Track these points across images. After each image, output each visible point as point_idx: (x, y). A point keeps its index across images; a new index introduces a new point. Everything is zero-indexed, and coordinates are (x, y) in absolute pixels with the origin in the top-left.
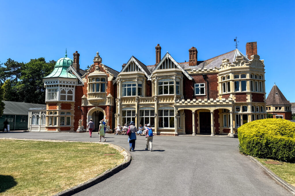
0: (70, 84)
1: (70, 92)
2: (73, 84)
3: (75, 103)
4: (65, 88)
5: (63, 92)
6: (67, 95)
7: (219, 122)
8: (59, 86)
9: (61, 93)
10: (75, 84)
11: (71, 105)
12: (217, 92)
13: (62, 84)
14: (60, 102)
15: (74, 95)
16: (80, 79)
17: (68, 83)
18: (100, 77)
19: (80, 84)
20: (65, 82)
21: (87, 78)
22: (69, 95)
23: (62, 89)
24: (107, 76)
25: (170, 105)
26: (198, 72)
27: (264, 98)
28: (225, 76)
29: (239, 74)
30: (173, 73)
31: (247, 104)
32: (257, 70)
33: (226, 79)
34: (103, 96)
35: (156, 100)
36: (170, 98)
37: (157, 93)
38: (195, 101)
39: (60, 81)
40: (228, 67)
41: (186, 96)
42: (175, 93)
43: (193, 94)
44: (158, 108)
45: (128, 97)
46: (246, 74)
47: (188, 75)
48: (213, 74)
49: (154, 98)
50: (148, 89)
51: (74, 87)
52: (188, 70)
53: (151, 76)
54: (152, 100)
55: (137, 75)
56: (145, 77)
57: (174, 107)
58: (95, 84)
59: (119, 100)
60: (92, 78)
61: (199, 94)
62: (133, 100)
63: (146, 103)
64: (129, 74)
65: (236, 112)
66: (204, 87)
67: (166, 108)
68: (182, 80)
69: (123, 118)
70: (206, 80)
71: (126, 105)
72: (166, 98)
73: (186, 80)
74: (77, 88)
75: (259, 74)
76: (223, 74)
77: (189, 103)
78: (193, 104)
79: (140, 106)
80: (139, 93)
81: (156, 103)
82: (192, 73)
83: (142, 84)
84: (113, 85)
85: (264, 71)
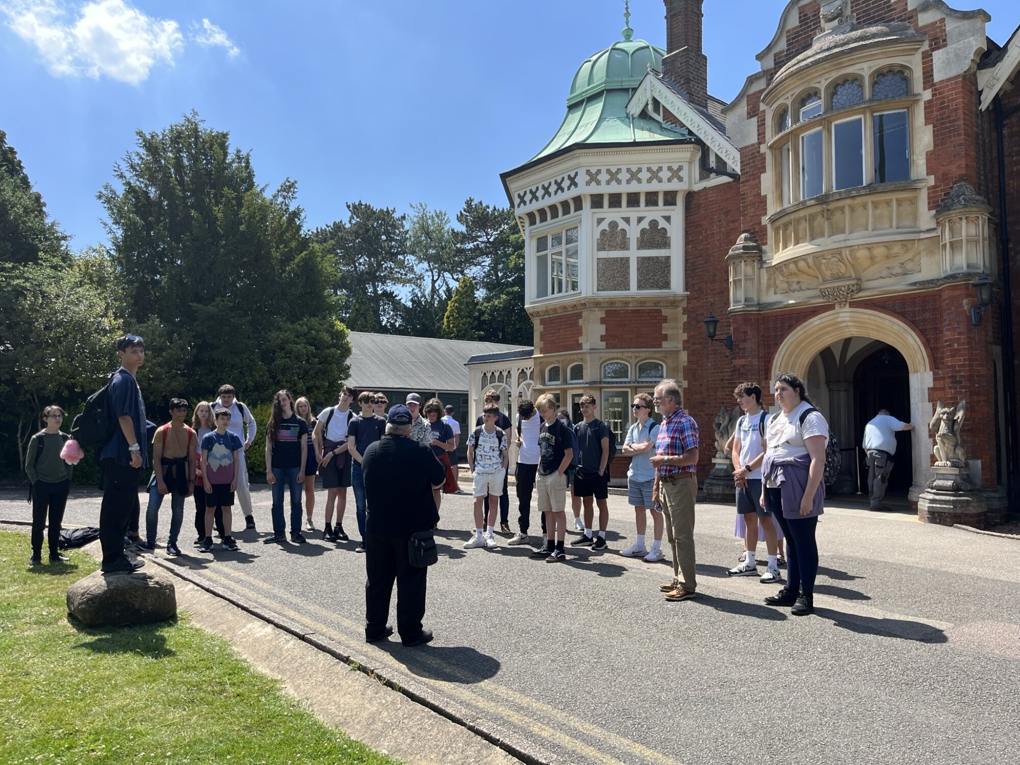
0: (649, 181)
1: (654, 236)
2: (669, 180)
3: (685, 304)
4: (625, 210)
5: (612, 238)
6: (634, 254)
8: (587, 204)
9: (601, 248)
10: (680, 179)
11: (665, 320)
13: (606, 189)
14: (597, 304)
15: (676, 253)
16: (708, 143)
17: (639, 181)
18: (865, 65)
19: (713, 175)
20: (619, 176)
21: (762, 107)
22: (649, 258)
23: (603, 219)
24: (925, 47)
34: (899, 216)
39: (594, 170)
51: (675, 203)
58: (830, 132)
60: (799, 90)
74: (699, 206)
84: (984, 114)
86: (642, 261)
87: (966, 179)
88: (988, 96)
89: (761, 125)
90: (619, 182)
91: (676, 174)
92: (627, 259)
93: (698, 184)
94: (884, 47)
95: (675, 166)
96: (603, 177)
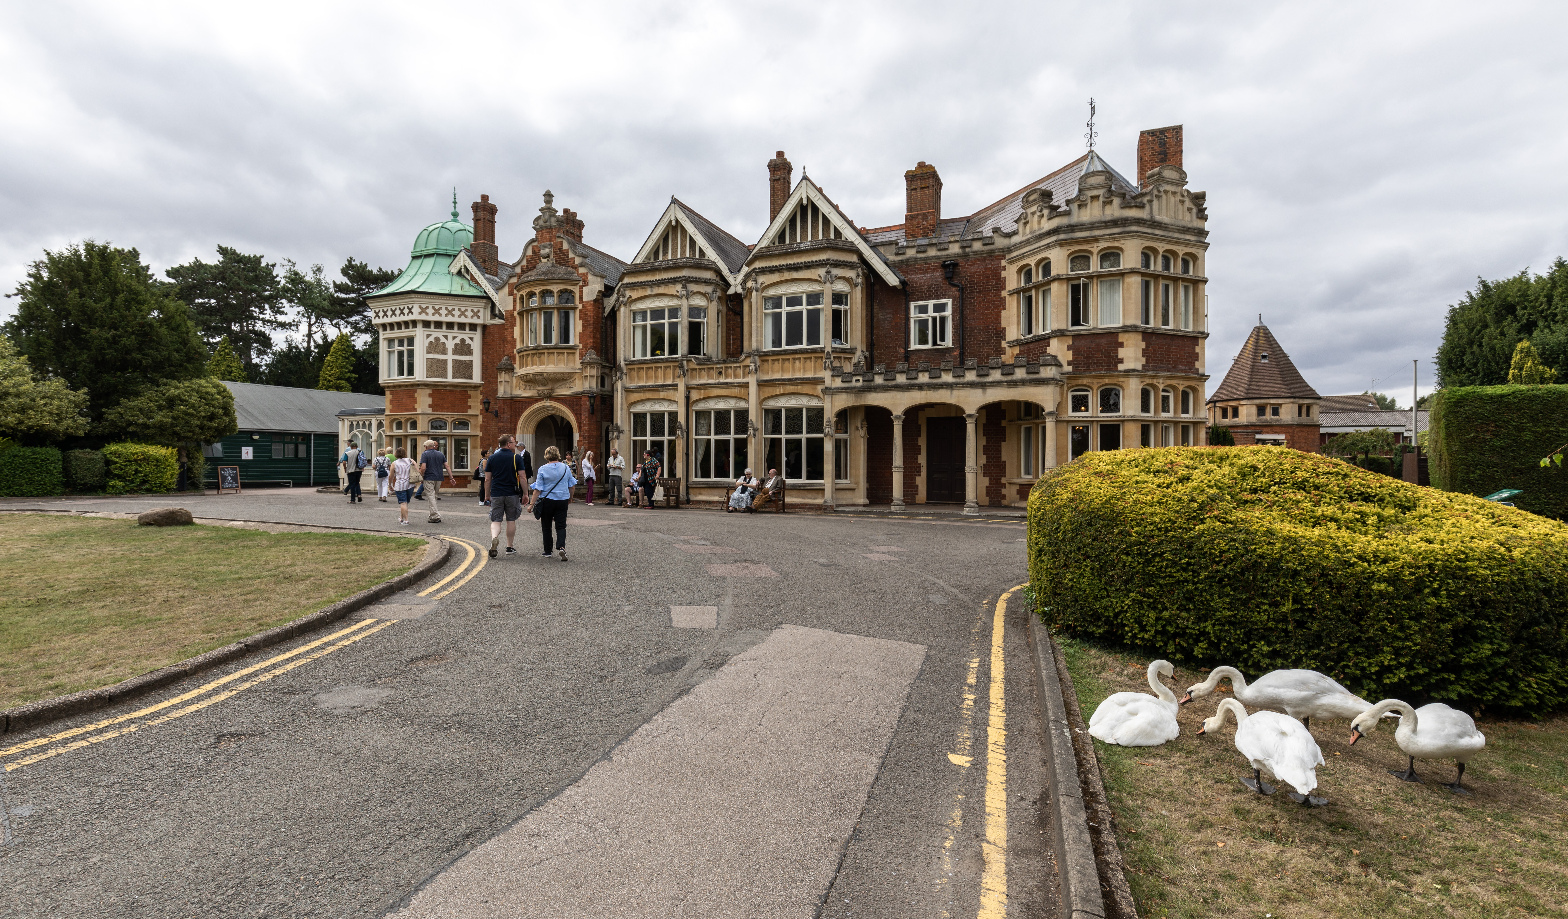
0: (459, 316)
1: (463, 348)
2: (472, 317)
3: (480, 388)
4: (444, 331)
5: (436, 347)
6: (450, 357)
7: (1003, 460)
8: (420, 326)
9: (429, 352)
10: (479, 317)
12: (1001, 334)
13: (432, 318)
14: (425, 385)
16: (494, 300)
17: (453, 316)
18: (555, 287)
19: (496, 318)
20: (440, 312)
21: (515, 292)
22: (460, 361)
23: (430, 335)
24: (581, 284)
25: (806, 389)
26: (925, 252)
27: (1196, 357)
28: (1033, 264)
29: (1091, 253)
30: (823, 256)
31: (1121, 379)
32: (1170, 234)
33: (1038, 277)
34: (568, 361)
35: (756, 370)
36: (808, 361)
37: (759, 342)
38: (905, 369)
39: (424, 306)
40: (1047, 225)
41: (875, 352)
42: (826, 341)
43: (903, 345)
44: (761, 401)
45: (652, 361)
46: (1121, 249)
47: (886, 263)
48: (985, 257)
49: (748, 362)
50: (733, 330)
51: (476, 330)
52: (887, 247)
53: (740, 277)
54: (740, 372)
55: (685, 273)
56: (718, 279)
57: (821, 396)
58: (540, 315)
59: (621, 371)
60: (528, 290)
61: (926, 342)
62: (670, 372)
63: (717, 381)
64: (655, 270)
65: (1071, 415)
66: (948, 312)
67: (793, 402)
68: (859, 288)
69: (635, 442)
70: (954, 285)
71: (644, 391)
72: (794, 359)
73: (877, 287)
74: (489, 334)
75: (1181, 250)
76: (1023, 256)
77: (879, 380)
78: (894, 383)
79: (695, 396)
80: (695, 344)
81: (752, 380)
82: (900, 258)
83: (705, 310)
84: (606, 318)
85: (1202, 240)
86: (455, 362)
87: (593, 348)
88: (607, 310)
89: (515, 301)
90: (440, 315)
91: (476, 314)
92: (446, 360)
93: (489, 322)
94: (562, 281)
95: (476, 310)
96: (430, 311)
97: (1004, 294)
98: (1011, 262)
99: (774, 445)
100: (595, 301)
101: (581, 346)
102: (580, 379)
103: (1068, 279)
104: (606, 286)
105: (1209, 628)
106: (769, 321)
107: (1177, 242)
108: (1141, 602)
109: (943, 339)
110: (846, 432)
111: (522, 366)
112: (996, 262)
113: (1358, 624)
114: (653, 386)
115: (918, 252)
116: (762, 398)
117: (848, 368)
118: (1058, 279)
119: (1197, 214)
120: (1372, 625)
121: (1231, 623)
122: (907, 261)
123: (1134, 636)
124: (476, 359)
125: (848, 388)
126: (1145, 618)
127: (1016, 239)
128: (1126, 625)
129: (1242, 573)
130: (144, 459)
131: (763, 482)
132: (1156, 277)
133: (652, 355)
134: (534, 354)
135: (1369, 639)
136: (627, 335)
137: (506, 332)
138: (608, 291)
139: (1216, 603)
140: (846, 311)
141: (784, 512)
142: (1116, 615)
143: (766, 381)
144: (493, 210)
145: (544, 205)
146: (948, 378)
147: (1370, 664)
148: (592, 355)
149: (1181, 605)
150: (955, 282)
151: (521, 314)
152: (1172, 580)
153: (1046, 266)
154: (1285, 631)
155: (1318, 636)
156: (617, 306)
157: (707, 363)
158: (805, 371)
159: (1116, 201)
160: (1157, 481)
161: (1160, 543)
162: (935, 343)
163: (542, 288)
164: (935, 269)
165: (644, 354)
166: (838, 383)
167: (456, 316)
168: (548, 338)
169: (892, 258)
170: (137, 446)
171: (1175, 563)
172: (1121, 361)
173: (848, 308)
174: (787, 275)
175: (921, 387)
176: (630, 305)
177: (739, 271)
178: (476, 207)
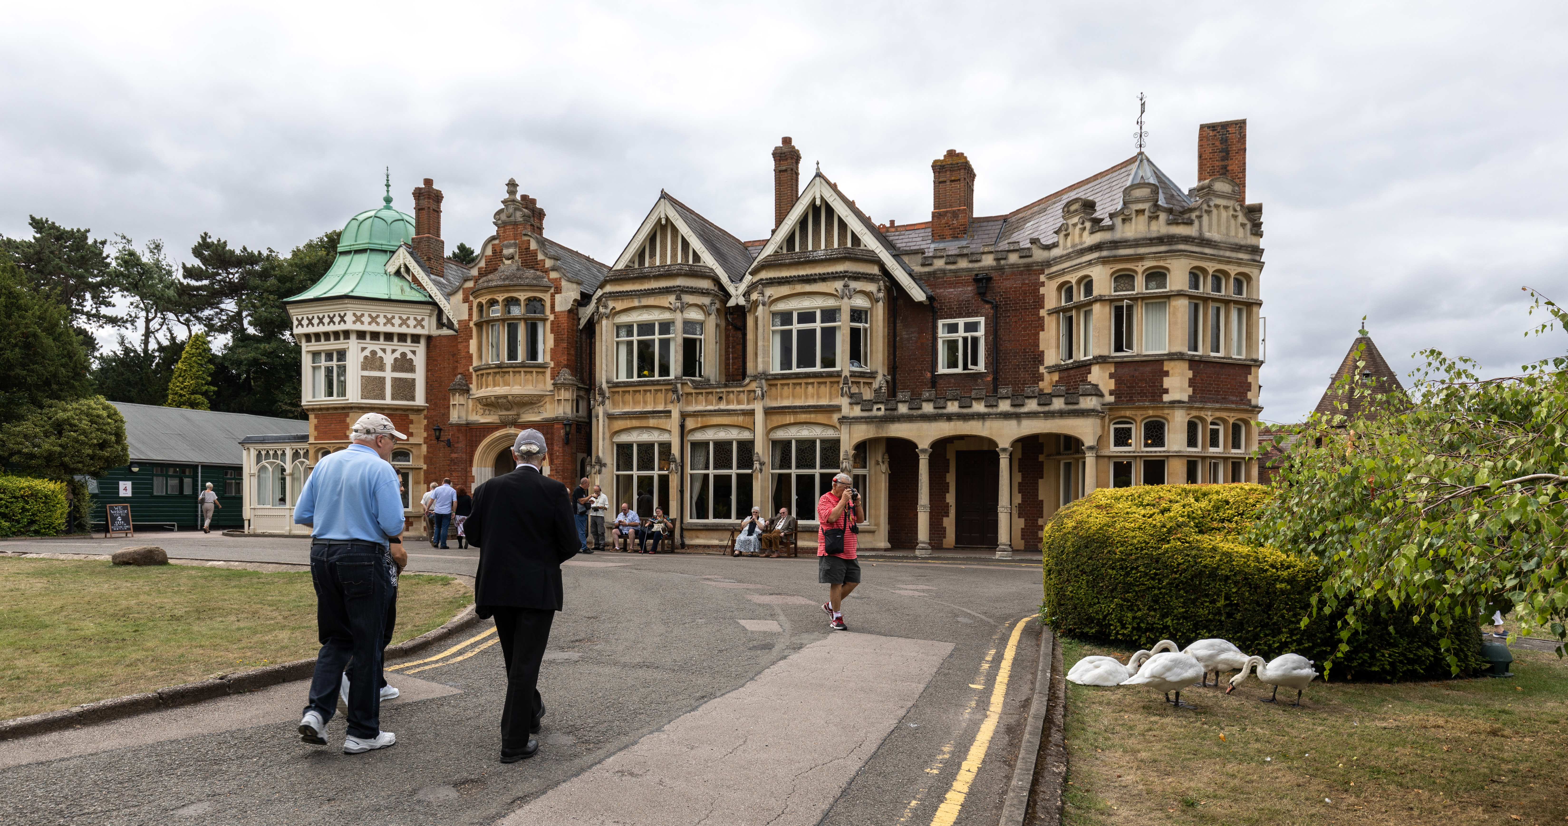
0: (400, 325)
2: (415, 327)
3: (425, 412)
4: (382, 343)
5: (372, 362)
6: (389, 375)
7: (1040, 498)
8: (353, 337)
9: (364, 368)
10: (423, 327)
11: (411, 422)
12: (1038, 358)
13: (368, 328)
16: (442, 306)
17: (393, 325)
18: (522, 294)
19: (445, 328)
20: (378, 320)
21: (472, 298)
22: (400, 379)
23: (366, 348)
24: (553, 291)
25: (821, 418)
26: (954, 263)
27: (1249, 387)
28: (1074, 281)
29: (1136, 272)
30: (840, 268)
31: (1166, 411)
32: (1221, 253)
33: (1079, 296)
34: (537, 381)
35: (763, 396)
36: (823, 387)
37: (767, 363)
38: (933, 397)
39: (359, 314)
40: (1089, 240)
41: (898, 376)
42: (843, 363)
43: (930, 368)
44: (769, 431)
45: (640, 384)
46: (1168, 269)
47: (910, 275)
48: (1022, 271)
49: (753, 386)
50: (733, 347)
51: (419, 342)
52: (912, 256)
53: (743, 287)
54: (744, 397)
55: (680, 282)
56: (716, 289)
57: (838, 426)
58: (504, 327)
59: (602, 393)
60: (489, 297)
61: (955, 366)
62: (661, 396)
63: (716, 408)
64: (643, 277)
65: (1113, 449)
66: (981, 333)
67: (805, 433)
68: (881, 304)
69: (618, 476)
70: (987, 302)
71: (631, 418)
72: (807, 384)
73: (900, 302)
74: (435, 346)
75: (1233, 270)
76: (1063, 272)
77: (903, 409)
78: (920, 412)
79: (690, 424)
80: (691, 364)
81: (758, 408)
82: (927, 269)
83: (702, 324)
84: (581, 331)
85: (1258, 258)
86: (394, 380)
87: (567, 366)
88: (583, 322)
89: (470, 309)
90: (378, 324)
91: (419, 323)
92: (384, 378)
93: (435, 332)
94: (531, 287)
95: (419, 318)
96: (366, 319)
97: (1042, 313)
98: (1051, 277)
99: (782, 482)
100: (570, 311)
101: (552, 364)
102: (551, 403)
103: (1111, 301)
104: (583, 294)
105: (1169, 623)
106: (778, 339)
107: (1229, 261)
108: (1122, 606)
109: (975, 362)
110: (865, 467)
111: (480, 386)
112: (1034, 277)
113: (1267, 613)
114: (641, 413)
115: (947, 263)
116: (769, 427)
117: (868, 394)
118: (1100, 300)
119: (1251, 230)
120: (1276, 614)
121: (1185, 618)
122: (934, 273)
123: (1117, 633)
124: (419, 376)
125: (868, 417)
126: (1125, 618)
127: (1056, 252)
128: (1112, 625)
129: (1192, 580)
130: (32, 495)
131: (772, 522)
132: (1205, 299)
133: (639, 376)
134: (495, 373)
135: (1274, 624)
136: (609, 353)
137: (460, 346)
138: (585, 299)
139: (1175, 603)
140: (866, 330)
141: (796, 556)
142: (1105, 618)
143: (775, 408)
144: (438, 197)
145: (507, 196)
146: (979, 407)
147: (1274, 642)
148: (566, 375)
149: (1150, 606)
150: (989, 298)
151: (479, 325)
152: (1144, 587)
153: (1088, 285)
154: (1220, 621)
155: (1241, 624)
156: (596, 317)
157: (704, 387)
158: (819, 397)
159: (1163, 216)
160: (1143, 512)
161: (1137, 559)
162: (965, 367)
163: (506, 295)
164: (966, 283)
165: (630, 374)
166: (857, 411)
167: (397, 325)
168: (512, 354)
169: (918, 269)
170: (23, 480)
171: (1146, 574)
172: (1166, 391)
173: (867, 326)
174: (799, 288)
175: (949, 417)
176: (613, 318)
177: (741, 280)
178: (418, 194)
